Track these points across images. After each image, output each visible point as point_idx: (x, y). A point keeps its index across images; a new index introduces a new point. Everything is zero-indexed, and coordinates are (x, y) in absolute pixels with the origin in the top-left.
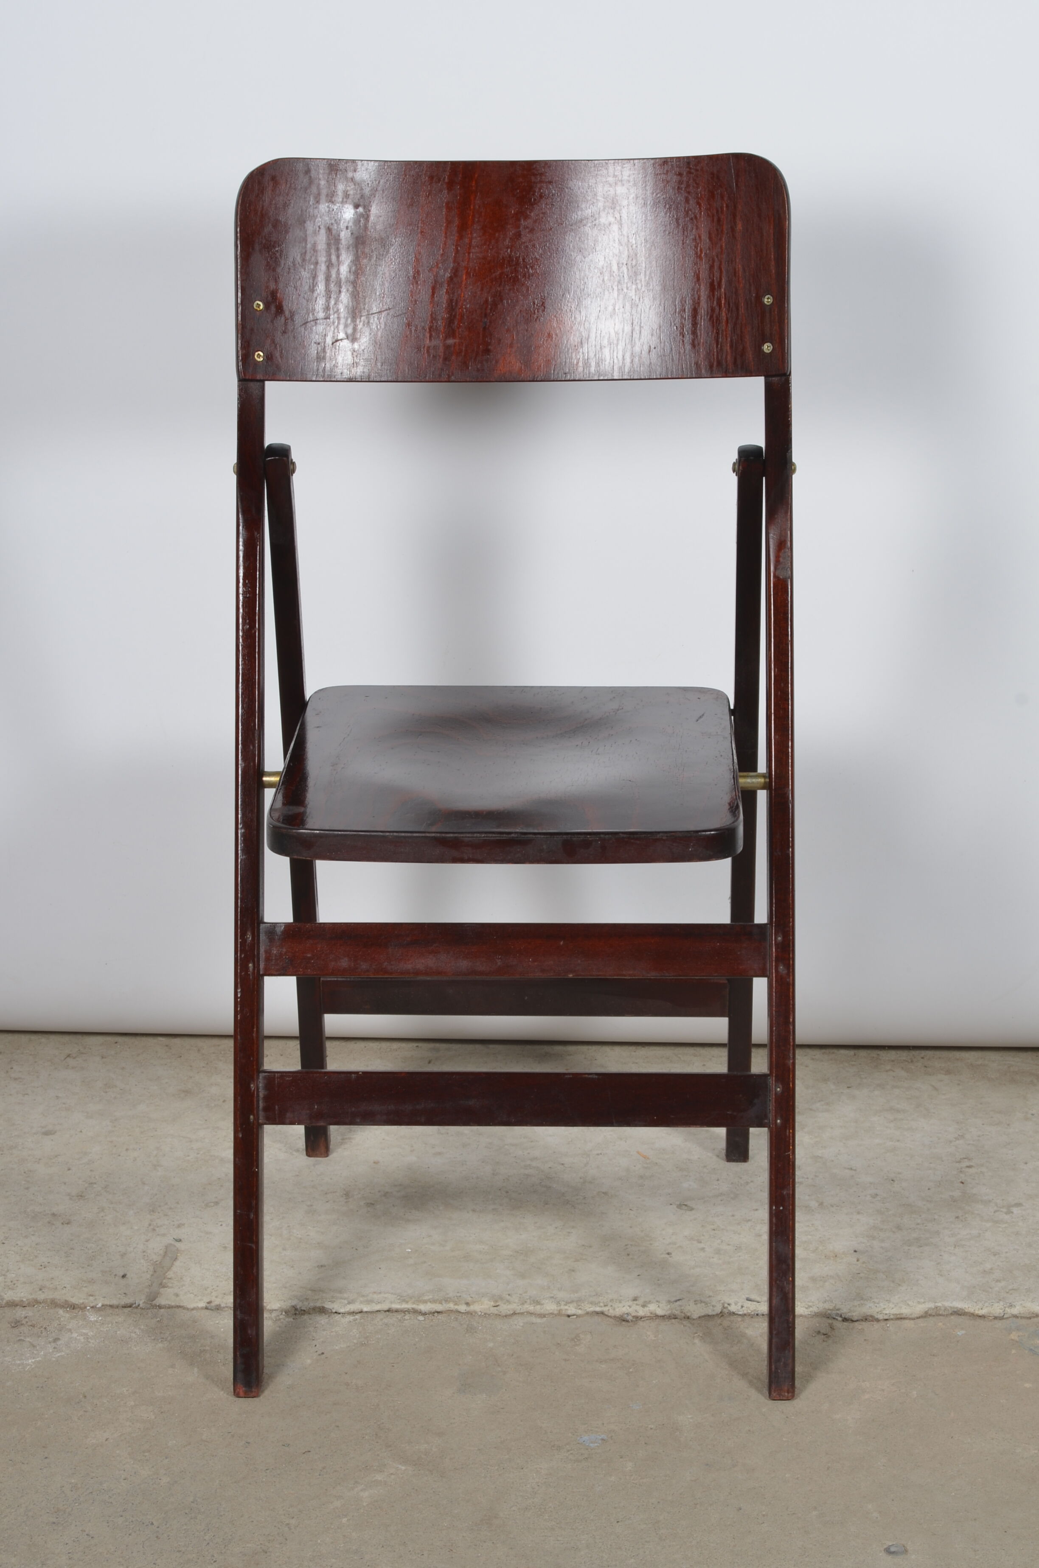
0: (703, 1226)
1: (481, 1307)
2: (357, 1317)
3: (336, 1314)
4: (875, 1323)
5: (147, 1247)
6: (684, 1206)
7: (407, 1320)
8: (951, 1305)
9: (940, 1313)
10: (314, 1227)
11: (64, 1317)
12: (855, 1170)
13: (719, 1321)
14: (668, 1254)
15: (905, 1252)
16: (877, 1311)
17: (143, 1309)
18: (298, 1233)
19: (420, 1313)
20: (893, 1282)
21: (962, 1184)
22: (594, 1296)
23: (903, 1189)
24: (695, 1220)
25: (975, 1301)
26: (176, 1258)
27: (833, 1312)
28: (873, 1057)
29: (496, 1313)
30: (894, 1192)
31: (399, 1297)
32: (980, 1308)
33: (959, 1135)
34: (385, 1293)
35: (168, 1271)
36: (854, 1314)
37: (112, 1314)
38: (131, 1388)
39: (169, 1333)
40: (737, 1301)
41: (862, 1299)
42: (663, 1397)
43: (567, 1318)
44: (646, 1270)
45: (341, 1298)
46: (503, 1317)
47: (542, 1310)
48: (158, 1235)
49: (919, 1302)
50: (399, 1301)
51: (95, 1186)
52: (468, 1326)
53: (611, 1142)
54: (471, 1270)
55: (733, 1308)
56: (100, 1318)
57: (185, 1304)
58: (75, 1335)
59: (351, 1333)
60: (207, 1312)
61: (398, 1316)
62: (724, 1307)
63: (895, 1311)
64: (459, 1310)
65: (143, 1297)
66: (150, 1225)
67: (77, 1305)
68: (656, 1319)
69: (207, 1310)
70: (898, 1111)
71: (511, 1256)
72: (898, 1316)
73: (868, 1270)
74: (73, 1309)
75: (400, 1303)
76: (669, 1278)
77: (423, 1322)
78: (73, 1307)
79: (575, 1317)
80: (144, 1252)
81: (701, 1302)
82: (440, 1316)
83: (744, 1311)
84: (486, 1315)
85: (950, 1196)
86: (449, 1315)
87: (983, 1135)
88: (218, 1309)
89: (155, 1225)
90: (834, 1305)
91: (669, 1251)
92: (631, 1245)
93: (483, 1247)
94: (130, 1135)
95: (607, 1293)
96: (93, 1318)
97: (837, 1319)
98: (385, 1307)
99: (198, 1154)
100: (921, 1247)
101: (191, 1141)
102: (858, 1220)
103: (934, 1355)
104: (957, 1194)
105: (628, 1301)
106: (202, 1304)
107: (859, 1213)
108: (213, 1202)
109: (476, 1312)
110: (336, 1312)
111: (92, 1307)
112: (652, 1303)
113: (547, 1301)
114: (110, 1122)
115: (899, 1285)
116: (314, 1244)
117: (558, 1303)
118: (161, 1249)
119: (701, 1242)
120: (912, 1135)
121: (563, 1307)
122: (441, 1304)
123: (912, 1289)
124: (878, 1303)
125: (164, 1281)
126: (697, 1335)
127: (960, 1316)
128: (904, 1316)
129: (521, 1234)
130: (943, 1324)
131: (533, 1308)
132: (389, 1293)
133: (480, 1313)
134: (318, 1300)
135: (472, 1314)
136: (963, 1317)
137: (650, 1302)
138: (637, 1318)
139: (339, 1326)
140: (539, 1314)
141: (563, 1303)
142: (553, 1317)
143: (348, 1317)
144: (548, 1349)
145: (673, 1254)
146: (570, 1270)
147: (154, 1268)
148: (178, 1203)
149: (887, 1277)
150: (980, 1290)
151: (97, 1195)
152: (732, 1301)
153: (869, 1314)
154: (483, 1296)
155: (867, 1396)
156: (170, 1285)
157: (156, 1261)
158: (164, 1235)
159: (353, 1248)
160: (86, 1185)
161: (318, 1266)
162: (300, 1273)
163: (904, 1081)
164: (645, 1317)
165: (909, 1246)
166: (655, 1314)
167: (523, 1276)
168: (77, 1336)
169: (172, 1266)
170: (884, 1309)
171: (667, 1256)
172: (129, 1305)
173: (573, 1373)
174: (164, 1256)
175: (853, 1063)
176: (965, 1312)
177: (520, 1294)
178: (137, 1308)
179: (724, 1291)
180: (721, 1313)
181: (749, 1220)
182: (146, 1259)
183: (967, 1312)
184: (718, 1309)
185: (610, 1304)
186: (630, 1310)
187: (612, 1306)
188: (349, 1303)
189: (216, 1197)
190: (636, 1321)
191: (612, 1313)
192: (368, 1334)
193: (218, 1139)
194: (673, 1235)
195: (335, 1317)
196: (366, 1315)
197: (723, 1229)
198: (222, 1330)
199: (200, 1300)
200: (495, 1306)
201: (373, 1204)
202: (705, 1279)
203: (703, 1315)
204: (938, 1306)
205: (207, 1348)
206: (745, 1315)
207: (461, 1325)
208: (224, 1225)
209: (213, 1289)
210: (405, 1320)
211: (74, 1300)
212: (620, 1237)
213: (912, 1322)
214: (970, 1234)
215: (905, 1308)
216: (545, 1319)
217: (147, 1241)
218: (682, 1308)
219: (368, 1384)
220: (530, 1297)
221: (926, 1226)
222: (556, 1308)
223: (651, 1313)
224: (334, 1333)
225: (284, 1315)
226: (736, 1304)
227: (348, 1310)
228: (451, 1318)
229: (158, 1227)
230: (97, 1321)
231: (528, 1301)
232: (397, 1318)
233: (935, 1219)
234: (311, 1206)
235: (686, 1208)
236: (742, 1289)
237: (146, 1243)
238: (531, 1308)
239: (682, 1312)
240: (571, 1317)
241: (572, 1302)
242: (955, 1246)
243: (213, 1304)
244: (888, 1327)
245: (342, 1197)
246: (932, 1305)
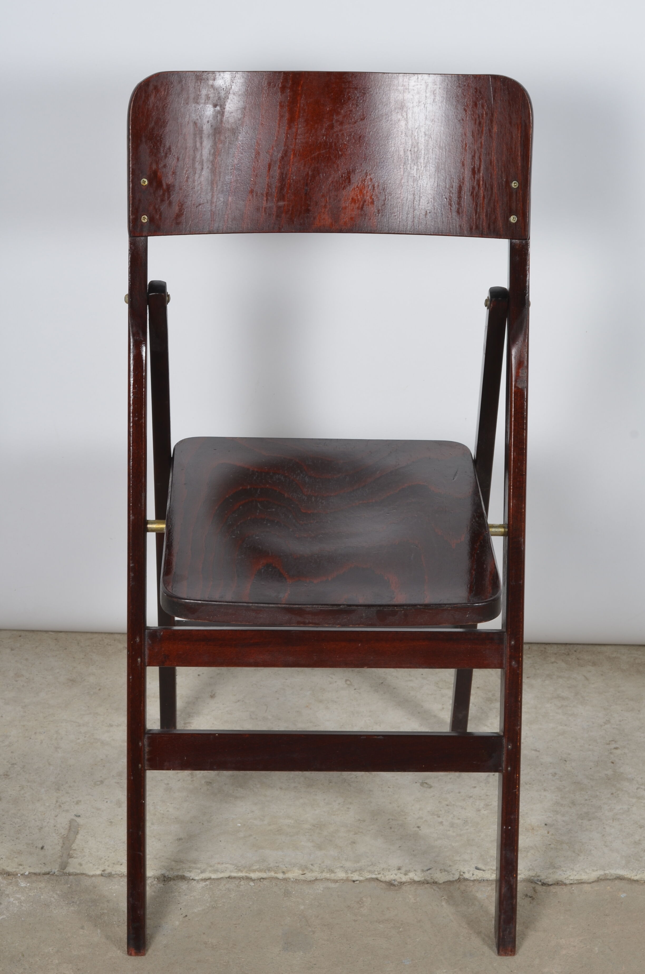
0: (439, 802)
1: (293, 874)
2: (208, 883)
3: (192, 880)
4: (564, 887)
5: (57, 821)
6: (425, 784)
7: (242, 885)
8: (615, 872)
9: (608, 877)
10: (171, 804)
11: (3, 883)
12: (539, 751)
13: (457, 886)
14: (418, 827)
15: (579, 825)
16: (565, 877)
17: (57, 876)
18: (161, 809)
19: (251, 879)
20: (574, 852)
21: (612, 764)
22: (371, 865)
23: (573, 768)
24: (433, 797)
25: (631, 869)
26: (78, 832)
27: (535, 878)
28: (542, 651)
29: (303, 879)
30: (567, 772)
31: (236, 868)
32: (635, 875)
33: (606, 720)
34: (226, 864)
35: (73, 843)
36: (549, 880)
37: (36, 880)
38: (55, 948)
39: (77, 897)
40: (469, 870)
41: (554, 868)
42: (425, 954)
43: (352, 883)
44: (405, 842)
45: (196, 868)
46: (308, 882)
47: (336, 877)
48: (64, 811)
49: (593, 870)
50: (236, 871)
51: (16, 766)
52: (285, 890)
53: (370, 726)
54: (284, 842)
55: (467, 876)
56: (28, 885)
57: (87, 872)
58: (12, 899)
59: (204, 898)
60: (103, 879)
61: (236, 882)
62: (461, 875)
63: (578, 877)
64: (278, 877)
65: (57, 866)
66: (57, 802)
67: (11, 872)
68: (414, 884)
69: (102, 877)
70: (563, 699)
71: (310, 829)
72: (580, 881)
73: (556, 841)
74: (8, 875)
75: (237, 872)
76: (421, 849)
77: (254, 887)
78: (9, 874)
79: (358, 882)
80: (55, 826)
81: (445, 871)
82: (265, 882)
83: (474, 877)
84: (297, 881)
85: (606, 775)
86: (271, 881)
87: (623, 720)
88: (110, 876)
89: (60, 802)
90: (536, 873)
91: (419, 825)
92: (392, 819)
93: (290, 821)
94: (36, 720)
95: (379, 862)
96: (23, 884)
97: (538, 884)
98: (226, 874)
99: (85, 737)
100: (590, 820)
101: (79, 726)
102: (545, 796)
103: (606, 915)
104: (610, 772)
105: (394, 870)
106: (99, 872)
107: (545, 790)
108: (99, 781)
109: (289, 879)
110: (192, 879)
111: (22, 875)
112: (411, 872)
113: (338, 870)
114: (22, 708)
115: (578, 855)
116: (173, 819)
117: (346, 872)
118: (66, 824)
119: (439, 817)
120: (575, 720)
121: (350, 875)
122: (266, 872)
123: (587, 858)
124: (566, 871)
125: (71, 852)
126: (443, 898)
127: (621, 881)
128: (583, 881)
129: (315, 810)
130: (611, 888)
131: (329, 875)
132: (229, 864)
133: (292, 879)
134: (180, 869)
135: (287, 880)
136: (623, 881)
137: (410, 871)
138: (401, 883)
139: (196, 891)
140: (333, 880)
141: (350, 872)
142: (343, 882)
143: (201, 883)
144: (342, 911)
145: (421, 827)
146: (352, 842)
147: (63, 841)
148: (75, 782)
149: (569, 847)
150: (634, 859)
151: (18, 775)
152: (465, 870)
153: (560, 879)
154: (294, 866)
155: (564, 952)
156: (75, 856)
157: (64, 835)
158: (67, 811)
159: (200, 823)
160: (10, 766)
161: (177, 839)
162: (165, 846)
163: (565, 672)
164: (407, 882)
165: (582, 820)
166: (413, 880)
167: (320, 847)
168: (14, 900)
169: (75, 839)
170: (570, 875)
171: (417, 829)
172: (47, 873)
173: (361, 932)
174: (69, 829)
175: (529, 656)
176: (624, 878)
177: (320, 864)
178: (53, 875)
179: (459, 861)
180: (458, 879)
181: (471, 797)
182: (57, 832)
183: (626, 878)
184: (456, 877)
185: (382, 872)
186: (396, 877)
187: (383, 874)
188: (202, 872)
189: (101, 777)
190: (401, 885)
191: (383, 879)
192: (216, 898)
193: (98, 723)
194: (419, 810)
195: (192, 883)
196: (214, 881)
197: (453, 805)
198: (114, 895)
199: (97, 869)
200: (302, 874)
201: (211, 783)
202: (446, 850)
203: (446, 881)
204: (606, 874)
205: (105, 911)
206: (475, 880)
207: (280, 889)
208: (109, 802)
209: (106, 859)
210: (241, 885)
211: (9, 869)
212: (384, 812)
213: (589, 885)
214: (622, 808)
215: (584, 875)
216: (338, 884)
217: (56, 816)
218: (432, 875)
219: (220, 942)
220: (327, 867)
221: (592, 802)
222: (345, 875)
223: (411, 879)
224: (192, 898)
225: (156, 881)
226: (469, 872)
227: (201, 878)
228: (273, 884)
229: (63, 804)
230: (26, 887)
231: (325, 870)
232: (235, 884)
233: (597, 795)
234: (168, 784)
235: (427, 786)
236: (472, 859)
237: (55, 818)
238: (328, 875)
239: (432, 879)
240: (355, 882)
241: (356, 871)
242: (613, 819)
243: (106, 872)
244: (573, 890)
245: (189, 776)
246: (601, 873)
